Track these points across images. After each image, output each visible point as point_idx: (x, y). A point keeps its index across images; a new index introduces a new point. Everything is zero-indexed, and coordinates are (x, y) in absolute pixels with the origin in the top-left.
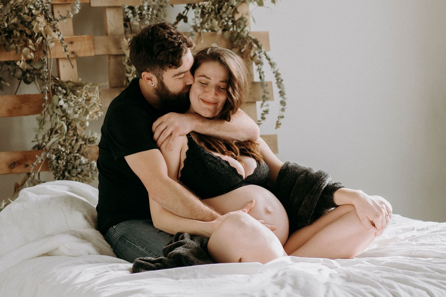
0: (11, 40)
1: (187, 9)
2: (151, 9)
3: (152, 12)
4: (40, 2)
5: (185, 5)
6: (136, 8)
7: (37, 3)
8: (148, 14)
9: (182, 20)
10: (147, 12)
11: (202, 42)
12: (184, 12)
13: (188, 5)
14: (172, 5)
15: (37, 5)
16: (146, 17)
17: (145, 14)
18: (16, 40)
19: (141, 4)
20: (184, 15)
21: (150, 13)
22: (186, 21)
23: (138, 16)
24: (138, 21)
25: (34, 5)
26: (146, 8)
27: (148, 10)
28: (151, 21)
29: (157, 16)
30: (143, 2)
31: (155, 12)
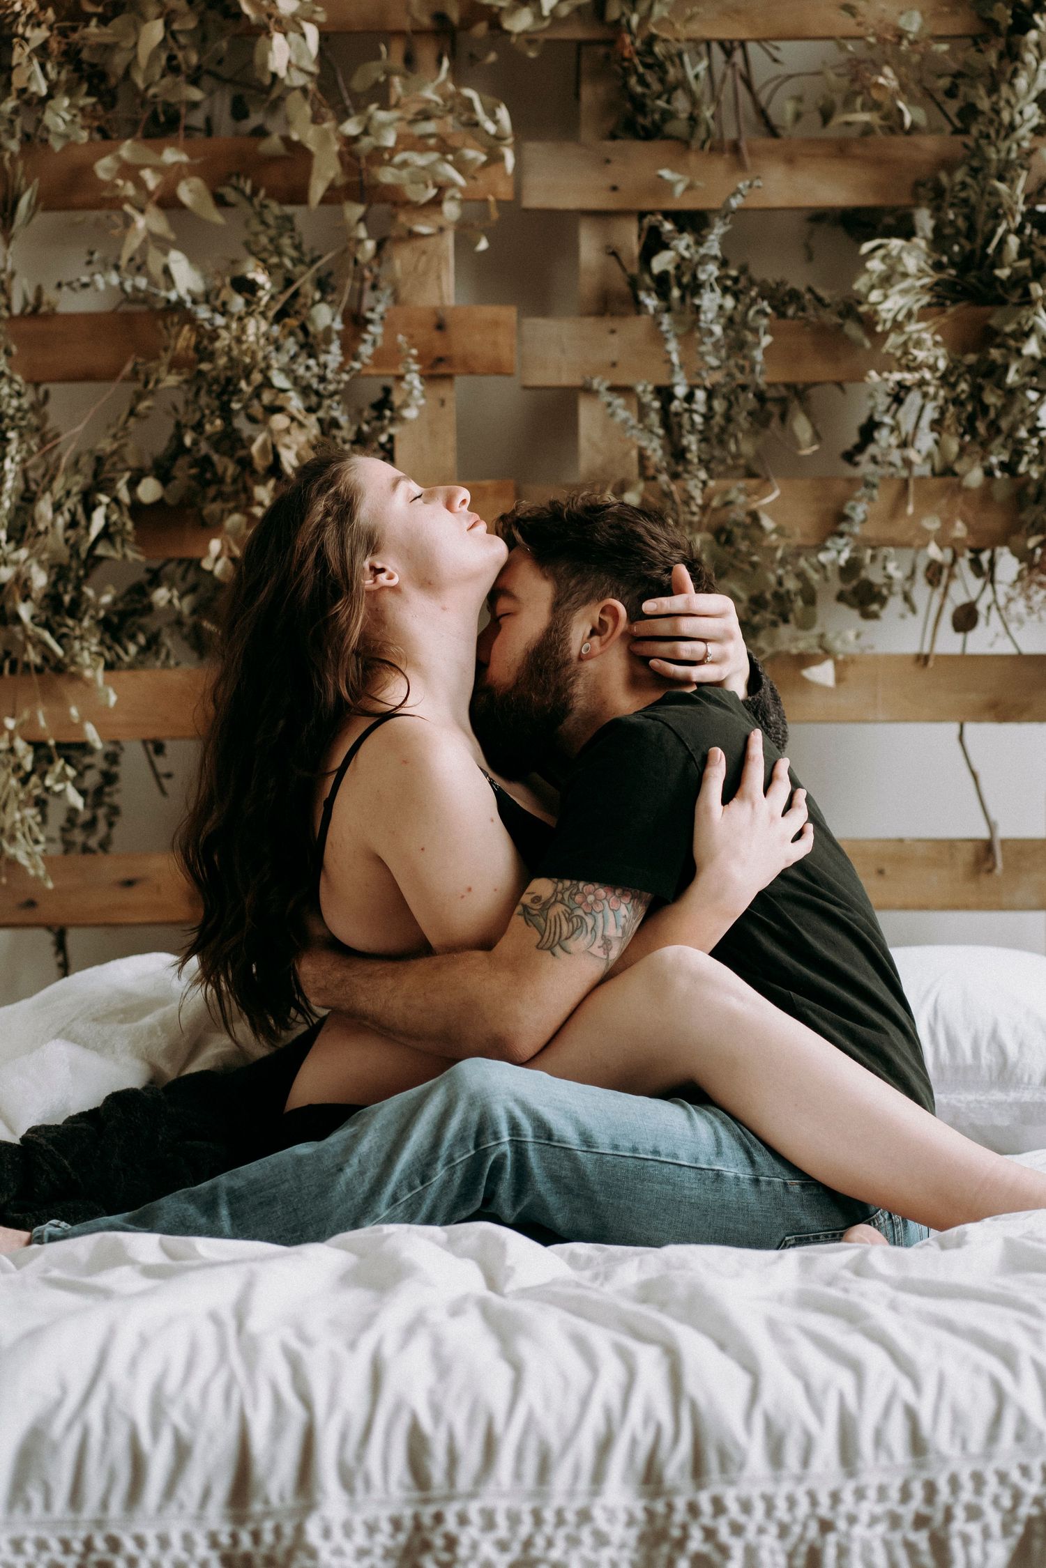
0: (212, 491)
2: (700, 395)
3: (708, 406)
4: (316, 369)
6: (644, 388)
7: (301, 371)
8: (691, 411)
10: (686, 405)
11: (910, 510)
14: (839, 384)
15: (302, 378)
16: (686, 420)
17: (680, 410)
18: (228, 488)
19: (664, 381)
21: (699, 406)
23: (654, 418)
24: (658, 436)
25: (296, 381)
26: (680, 391)
27: (690, 398)
28: (704, 439)
29: (728, 418)
30: (672, 372)
31: (718, 405)
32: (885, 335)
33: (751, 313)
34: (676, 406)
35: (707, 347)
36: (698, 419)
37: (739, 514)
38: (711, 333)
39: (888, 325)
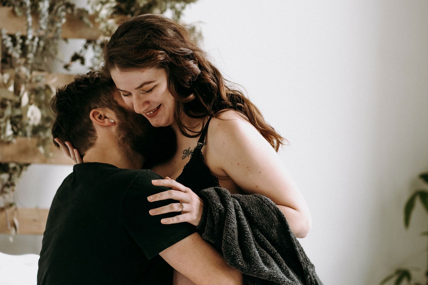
1: (86, 47)
2: (37, 39)
3: (38, 43)
5: (83, 42)
6: (18, 34)
8: (33, 46)
9: (78, 62)
10: (31, 43)
12: (81, 52)
13: (89, 42)
14: (66, 40)
16: (30, 48)
17: (29, 44)
19: (24, 33)
20: (82, 55)
21: (35, 43)
22: (83, 62)
23: (19, 47)
24: (19, 53)
26: (30, 37)
27: (33, 39)
28: (35, 55)
29: (44, 48)
30: (27, 30)
31: (42, 43)
32: (99, 24)
33: (60, 9)
34: (27, 42)
35: (42, 21)
36: (35, 48)
37: (41, 85)
38: (44, 15)
39: (100, 20)
